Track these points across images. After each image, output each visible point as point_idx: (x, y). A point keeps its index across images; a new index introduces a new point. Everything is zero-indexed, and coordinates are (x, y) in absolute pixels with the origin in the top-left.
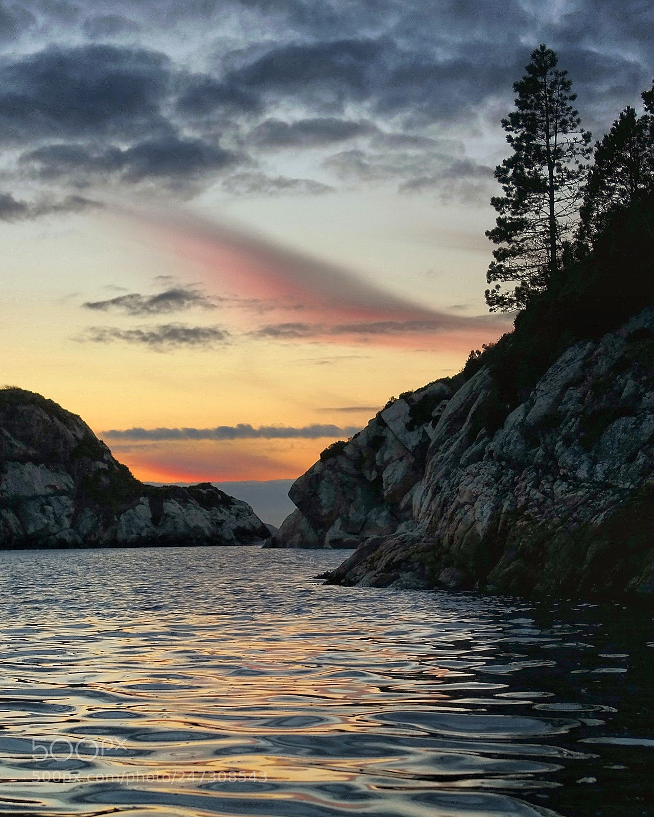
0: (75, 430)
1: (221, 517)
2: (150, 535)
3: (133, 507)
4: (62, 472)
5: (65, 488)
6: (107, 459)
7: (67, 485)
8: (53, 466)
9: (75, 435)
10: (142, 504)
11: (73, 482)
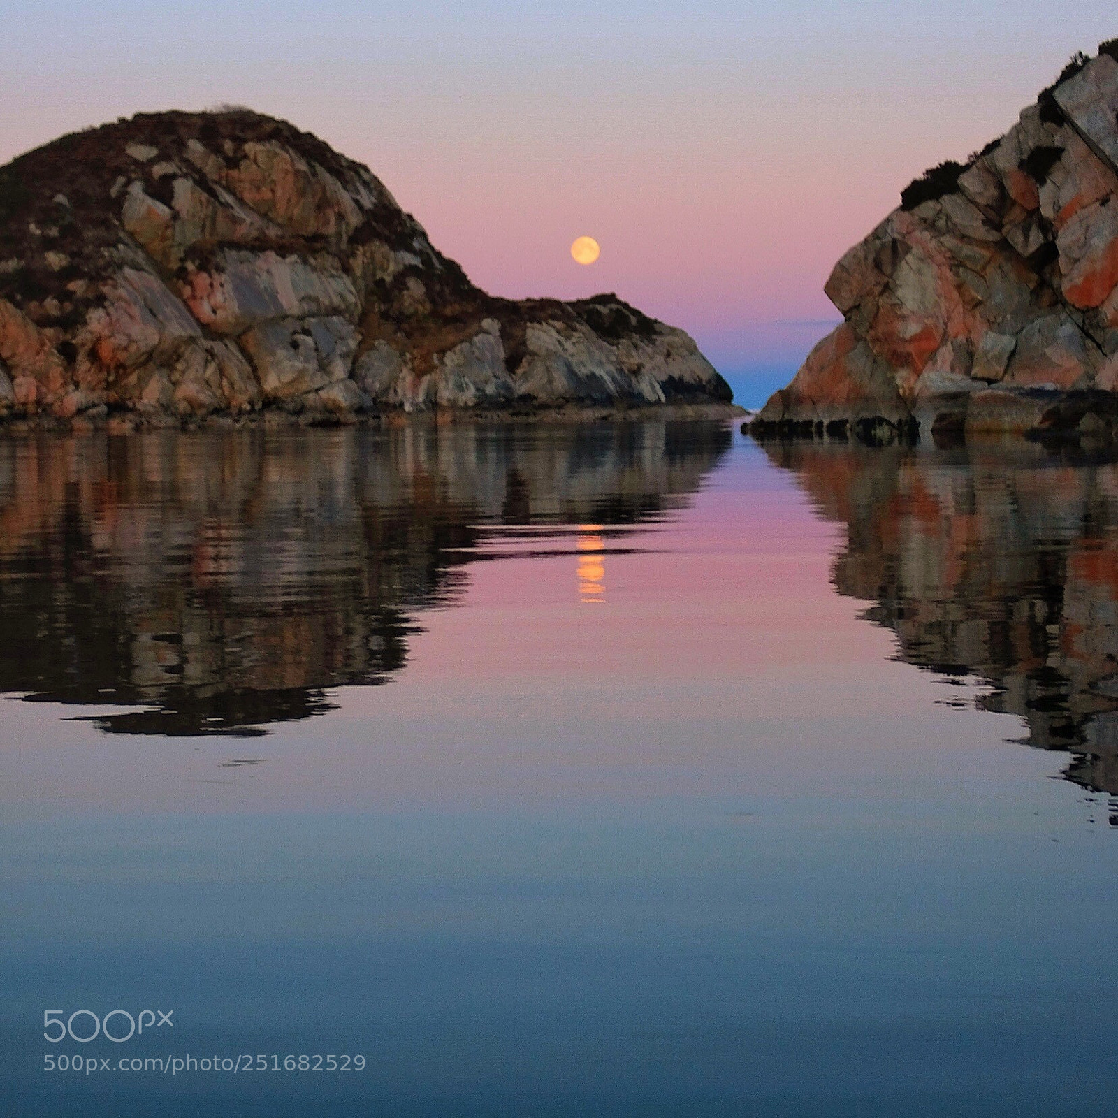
0: (358, 192)
1: (635, 358)
2: (502, 392)
3: (469, 339)
4: (334, 272)
5: (337, 301)
6: (421, 247)
7: (341, 296)
8: (315, 259)
9: (357, 202)
10: (487, 332)
11: (354, 291)
